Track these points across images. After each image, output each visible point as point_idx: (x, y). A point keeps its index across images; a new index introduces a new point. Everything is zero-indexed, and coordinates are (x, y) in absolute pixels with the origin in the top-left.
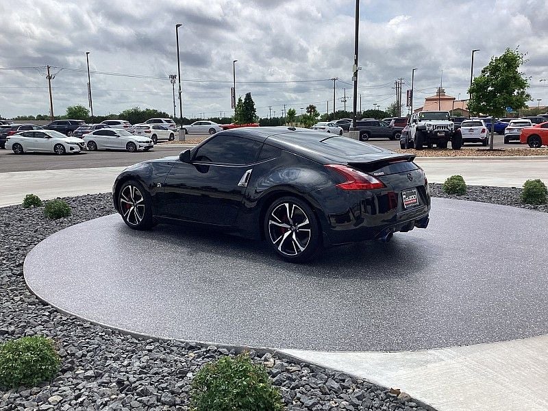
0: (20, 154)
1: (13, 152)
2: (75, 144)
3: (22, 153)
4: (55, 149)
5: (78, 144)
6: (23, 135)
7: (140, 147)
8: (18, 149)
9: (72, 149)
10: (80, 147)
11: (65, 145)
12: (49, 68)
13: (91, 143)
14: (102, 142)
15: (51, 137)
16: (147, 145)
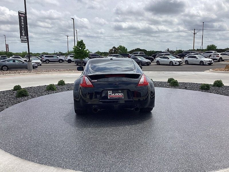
0: (159, 65)
1: (156, 64)
2: (177, 61)
3: (159, 64)
4: (170, 63)
5: (178, 61)
6: (161, 58)
7: (205, 63)
8: (158, 63)
9: (176, 63)
10: (179, 63)
11: (174, 62)
12: (195, 30)
13: (186, 61)
14: (191, 61)
15: (169, 59)
16: (209, 62)
